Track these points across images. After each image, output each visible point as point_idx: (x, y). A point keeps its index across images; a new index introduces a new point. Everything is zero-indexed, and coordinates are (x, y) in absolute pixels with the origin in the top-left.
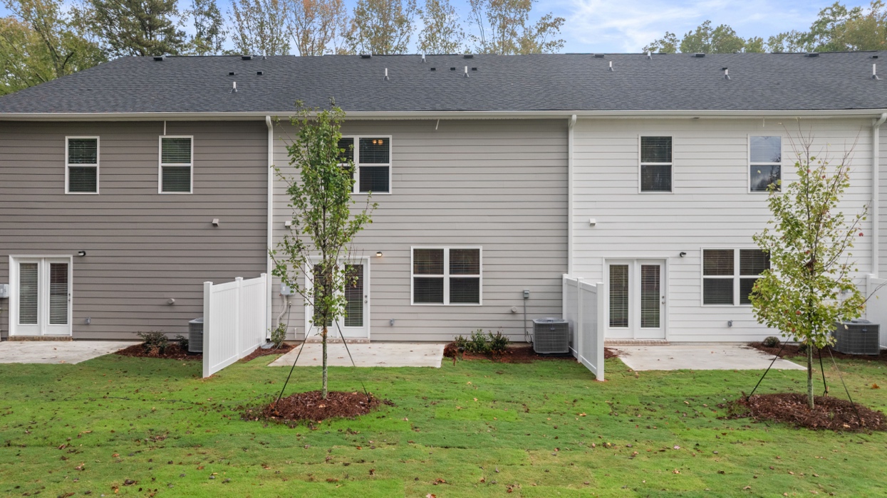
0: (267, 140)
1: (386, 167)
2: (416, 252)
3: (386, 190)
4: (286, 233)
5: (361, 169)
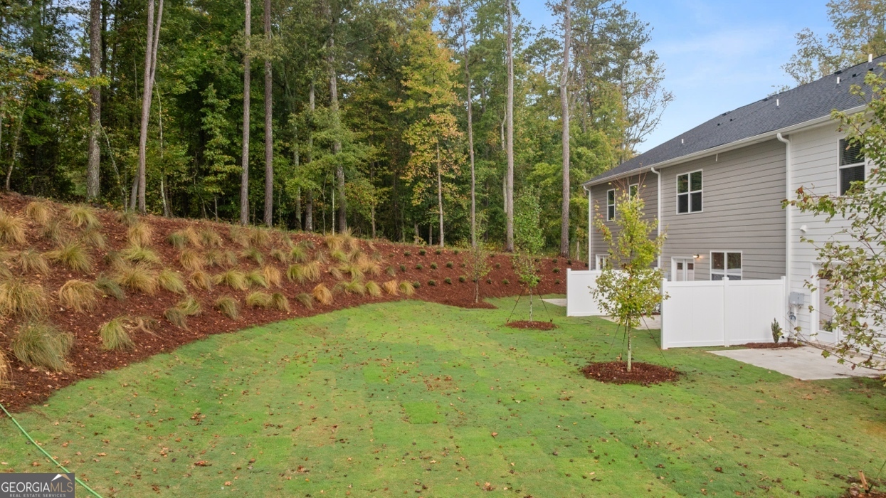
0: (658, 181)
1: (701, 193)
2: (713, 254)
3: (701, 209)
4: (665, 241)
5: (692, 195)
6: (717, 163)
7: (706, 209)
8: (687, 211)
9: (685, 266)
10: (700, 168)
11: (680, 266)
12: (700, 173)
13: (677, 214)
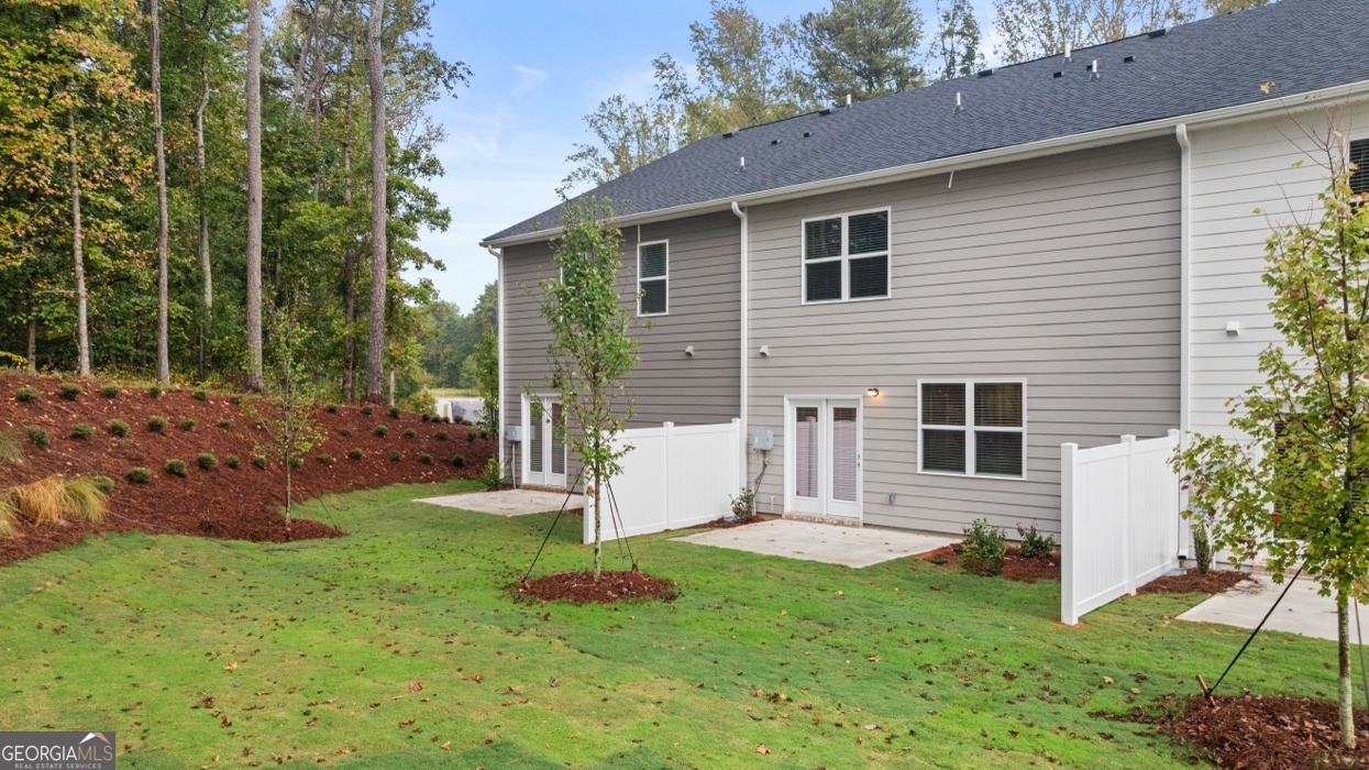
0: (740, 234)
1: (885, 257)
2: (926, 387)
3: (884, 292)
4: (762, 362)
5: (853, 263)
6: (950, 192)
7: (901, 293)
8: (838, 295)
9: (826, 416)
10: (885, 204)
11: (806, 414)
12: (885, 214)
13: (803, 301)
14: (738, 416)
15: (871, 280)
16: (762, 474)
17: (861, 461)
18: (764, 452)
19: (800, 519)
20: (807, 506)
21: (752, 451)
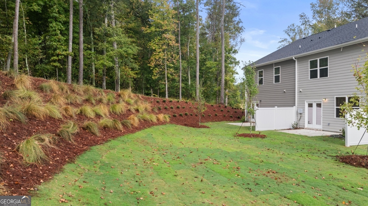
0: (295, 64)
1: (327, 68)
2: (337, 98)
3: (327, 76)
4: (300, 93)
5: (320, 69)
7: (331, 76)
8: (317, 77)
9: (314, 105)
10: (327, 56)
11: (310, 105)
12: (327, 58)
13: (309, 79)
14: (295, 106)
15: (324, 73)
16: (300, 119)
17: (322, 116)
18: (301, 114)
19: (308, 129)
20: (310, 126)
21: (298, 114)
